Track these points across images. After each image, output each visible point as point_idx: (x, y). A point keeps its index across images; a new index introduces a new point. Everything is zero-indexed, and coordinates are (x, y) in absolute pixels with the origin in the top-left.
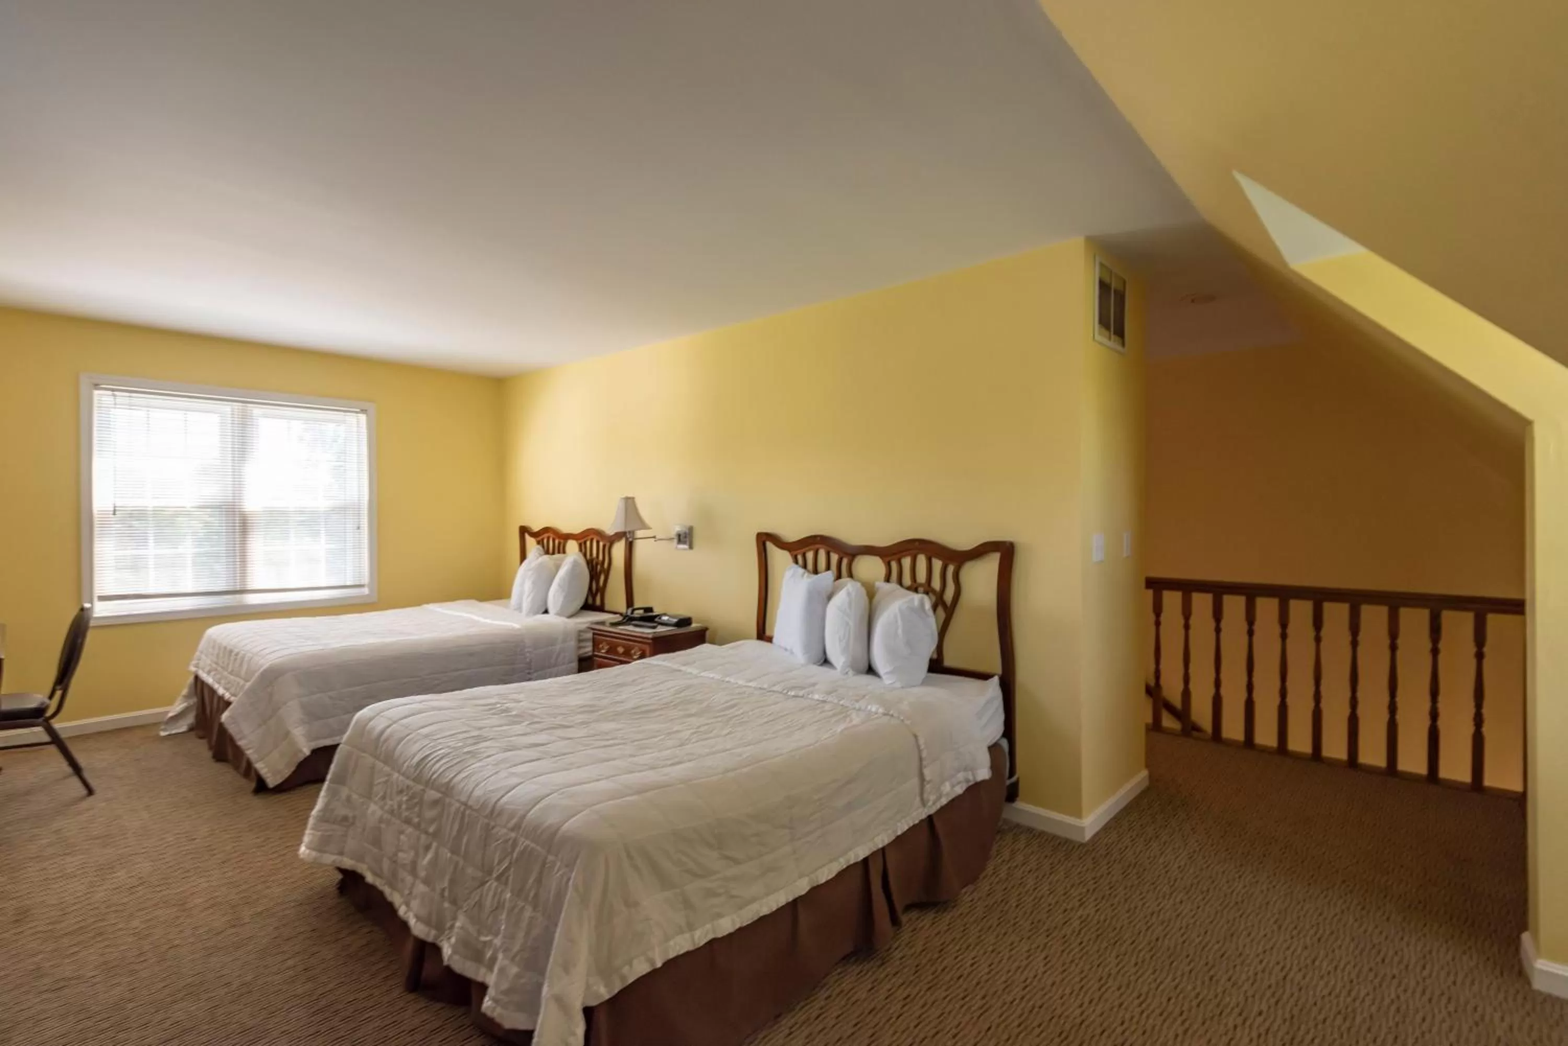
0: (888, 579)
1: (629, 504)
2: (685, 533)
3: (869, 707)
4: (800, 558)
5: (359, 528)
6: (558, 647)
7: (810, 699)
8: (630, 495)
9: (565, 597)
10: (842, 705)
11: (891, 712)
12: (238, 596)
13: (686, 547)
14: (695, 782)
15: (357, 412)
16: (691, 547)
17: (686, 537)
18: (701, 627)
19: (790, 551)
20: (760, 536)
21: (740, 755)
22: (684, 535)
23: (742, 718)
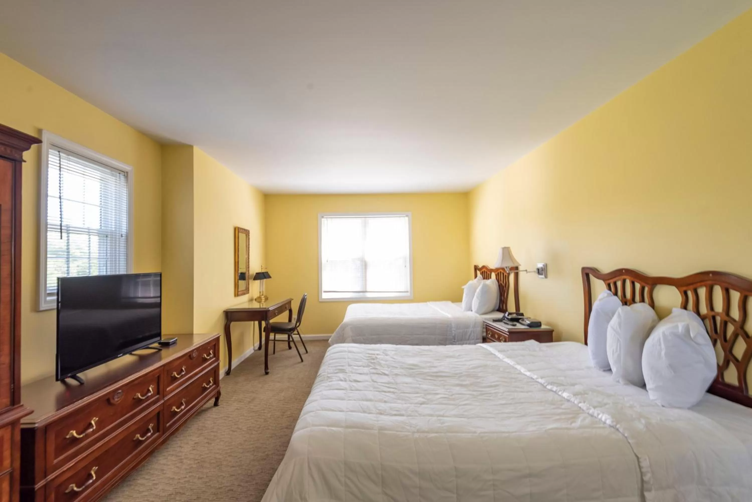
0: (685, 307)
1: (506, 252)
2: (542, 268)
3: (600, 416)
4: (612, 286)
5: (405, 266)
6: (470, 330)
7: (559, 395)
8: (507, 246)
9: (480, 303)
10: (580, 408)
11: (618, 426)
12: (364, 294)
13: (543, 276)
14: (386, 432)
15: (404, 217)
16: (546, 277)
17: (542, 270)
18: (550, 329)
19: (604, 280)
20: (583, 269)
21: (443, 423)
22: (541, 270)
23: (490, 397)
